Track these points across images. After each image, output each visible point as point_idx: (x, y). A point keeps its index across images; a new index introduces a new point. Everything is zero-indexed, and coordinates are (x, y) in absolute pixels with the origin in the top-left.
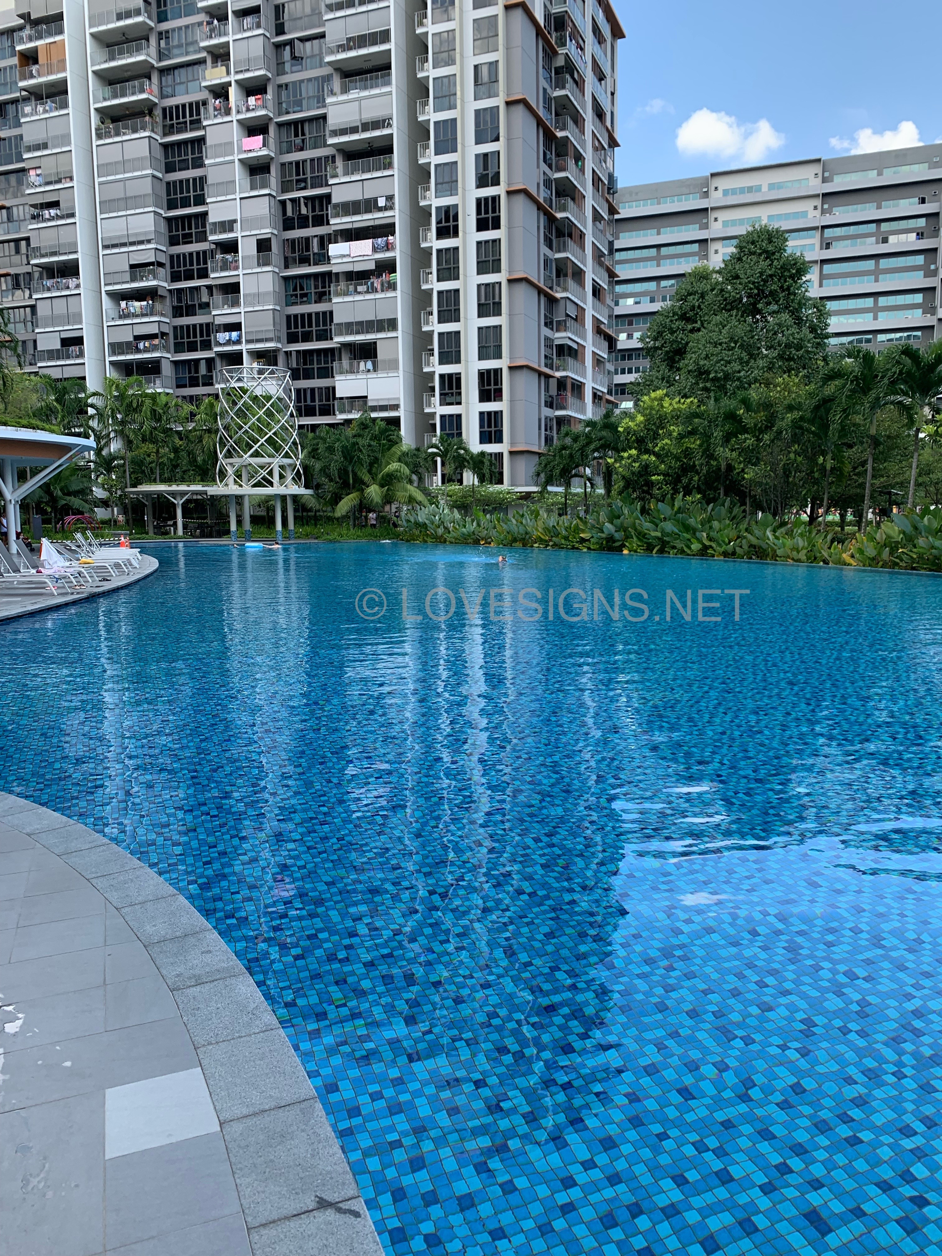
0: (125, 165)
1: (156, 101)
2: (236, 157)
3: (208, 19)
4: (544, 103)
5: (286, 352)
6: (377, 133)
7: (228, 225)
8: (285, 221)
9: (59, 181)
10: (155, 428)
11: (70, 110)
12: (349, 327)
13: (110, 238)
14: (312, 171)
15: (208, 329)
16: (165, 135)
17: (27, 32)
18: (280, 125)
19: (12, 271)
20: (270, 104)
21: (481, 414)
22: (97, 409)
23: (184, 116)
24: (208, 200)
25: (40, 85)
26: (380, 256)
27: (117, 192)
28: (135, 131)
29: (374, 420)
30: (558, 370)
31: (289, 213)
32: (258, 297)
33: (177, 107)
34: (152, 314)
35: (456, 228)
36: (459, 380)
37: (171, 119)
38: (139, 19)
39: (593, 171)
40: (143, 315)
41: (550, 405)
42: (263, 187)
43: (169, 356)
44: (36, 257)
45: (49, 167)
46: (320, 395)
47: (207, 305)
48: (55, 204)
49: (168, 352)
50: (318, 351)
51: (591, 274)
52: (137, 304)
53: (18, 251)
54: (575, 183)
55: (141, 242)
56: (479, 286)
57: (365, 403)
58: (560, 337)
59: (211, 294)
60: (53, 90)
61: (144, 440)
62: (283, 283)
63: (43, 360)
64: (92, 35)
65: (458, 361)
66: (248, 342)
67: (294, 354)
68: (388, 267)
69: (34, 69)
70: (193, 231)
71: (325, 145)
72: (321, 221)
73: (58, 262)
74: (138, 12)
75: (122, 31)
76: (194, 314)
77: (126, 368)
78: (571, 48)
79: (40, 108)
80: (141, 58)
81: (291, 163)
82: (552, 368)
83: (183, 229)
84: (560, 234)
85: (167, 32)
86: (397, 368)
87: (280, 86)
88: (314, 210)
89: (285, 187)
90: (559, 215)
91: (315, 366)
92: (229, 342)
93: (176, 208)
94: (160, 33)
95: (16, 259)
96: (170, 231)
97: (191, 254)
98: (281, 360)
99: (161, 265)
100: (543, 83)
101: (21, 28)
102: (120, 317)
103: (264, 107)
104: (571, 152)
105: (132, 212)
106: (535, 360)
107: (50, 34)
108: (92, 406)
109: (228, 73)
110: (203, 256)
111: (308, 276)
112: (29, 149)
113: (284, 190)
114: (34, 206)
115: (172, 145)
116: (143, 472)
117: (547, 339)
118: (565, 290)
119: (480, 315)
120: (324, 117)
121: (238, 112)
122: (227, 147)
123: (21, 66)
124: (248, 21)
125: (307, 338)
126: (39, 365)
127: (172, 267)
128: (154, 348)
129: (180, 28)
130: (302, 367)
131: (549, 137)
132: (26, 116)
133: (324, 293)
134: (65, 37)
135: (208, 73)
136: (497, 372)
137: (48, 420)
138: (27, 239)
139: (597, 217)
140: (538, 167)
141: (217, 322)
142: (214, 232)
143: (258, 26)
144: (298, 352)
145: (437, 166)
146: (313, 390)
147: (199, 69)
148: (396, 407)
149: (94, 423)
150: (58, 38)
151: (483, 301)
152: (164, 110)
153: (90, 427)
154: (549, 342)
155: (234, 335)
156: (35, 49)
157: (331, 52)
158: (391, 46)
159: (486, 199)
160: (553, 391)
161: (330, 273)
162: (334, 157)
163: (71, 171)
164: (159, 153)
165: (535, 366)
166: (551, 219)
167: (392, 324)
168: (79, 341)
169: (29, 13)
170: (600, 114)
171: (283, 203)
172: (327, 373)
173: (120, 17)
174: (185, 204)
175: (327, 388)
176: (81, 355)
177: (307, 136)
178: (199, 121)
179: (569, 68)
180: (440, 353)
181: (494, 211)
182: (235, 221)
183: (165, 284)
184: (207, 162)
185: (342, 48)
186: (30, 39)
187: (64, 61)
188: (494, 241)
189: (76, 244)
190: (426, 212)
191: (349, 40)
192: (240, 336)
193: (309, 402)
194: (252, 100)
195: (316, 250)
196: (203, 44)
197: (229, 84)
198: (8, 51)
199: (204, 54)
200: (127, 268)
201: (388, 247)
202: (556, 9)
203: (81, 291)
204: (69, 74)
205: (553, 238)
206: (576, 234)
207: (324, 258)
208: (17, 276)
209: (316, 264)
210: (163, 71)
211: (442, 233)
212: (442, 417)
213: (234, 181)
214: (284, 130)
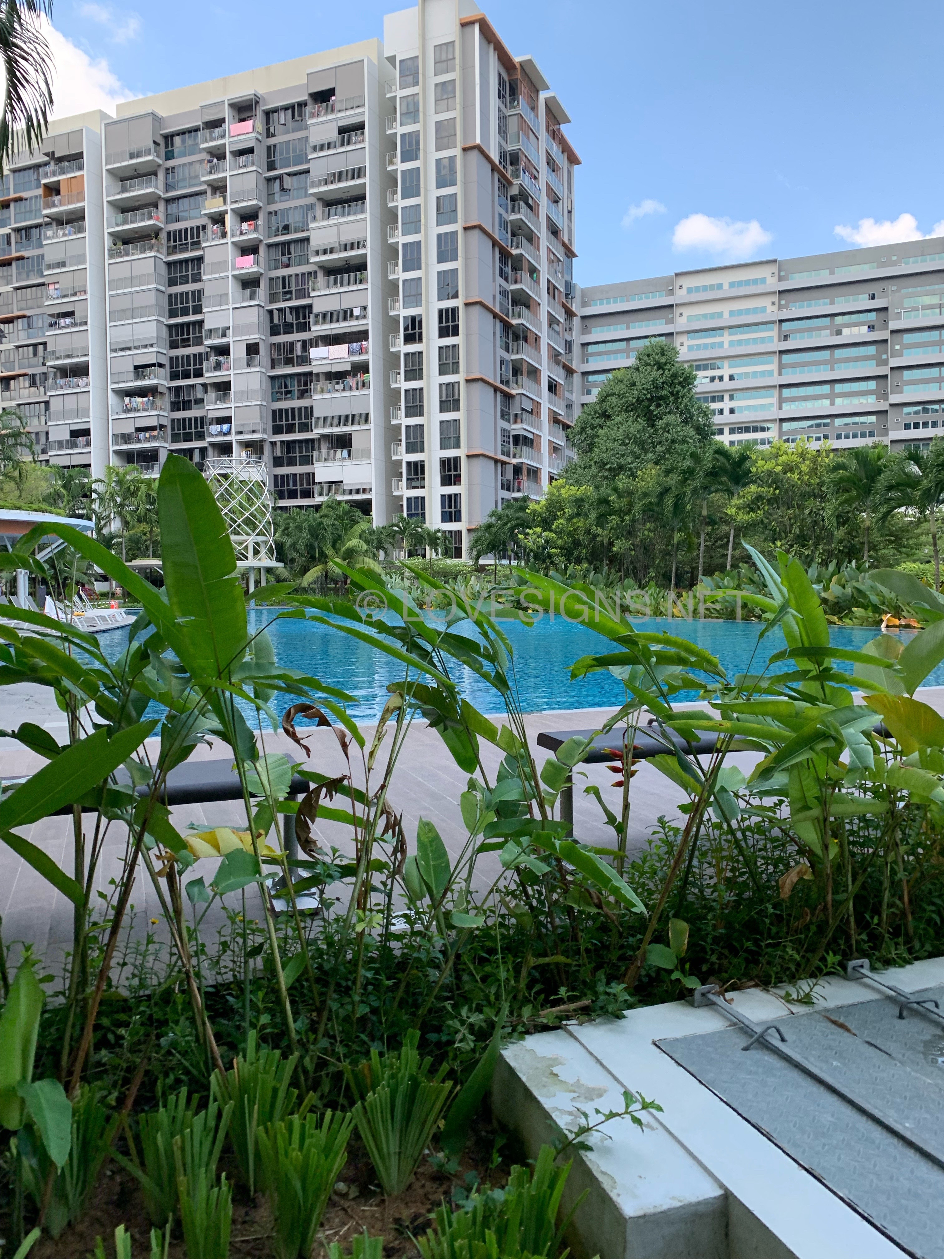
0: (132, 280)
1: (162, 226)
2: (230, 273)
3: (209, 158)
4: (500, 226)
5: (272, 443)
6: (353, 253)
7: (222, 332)
8: (271, 328)
9: (75, 294)
10: (149, 510)
11: (86, 234)
12: (327, 421)
13: (117, 343)
14: (297, 284)
15: (201, 422)
16: (169, 254)
17: (52, 167)
18: (269, 246)
19: (30, 371)
20: (261, 229)
21: (443, 496)
22: (98, 494)
23: (186, 239)
24: (204, 310)
25: (61, 213)
26: (355, 358)
27: (125, 303)
28: (143, 252)
29: (339, 503)
30: (514, 457)
31: (276, 321)
32: (247, 394)
33: (180, 231)
34: (152, 409)
35: (421, 334)
36: (423, 467)
37: (175, 241)
38: (150, 158)
39: (549, 281)
40: (144, 410)
41: (507, 487)
42: (253, 299)
43: (166, 445)
44: (51, 359)
45: (66, 283)
46: (301, 480)
47: (202, 400)
48: (71, 314)
49: (166, 441)
50: (300, 441)
51: (546, 371)
52: (139, 400)
53: (35, 354)
54: (530, 293)
55: (145, 346)
56: (441, 385)
57: (341, 487)
58: (516, 428)
59: (206, 391)
60: (73, 217)
61: (140, 521)
62: (269, 381)
63: (54, 449)
64: (107, 170)
65: (422, 451)
66: (239, 433)
67: (278, 444)
68: (362, 368)
69: (56, 199)
70: (191, 336)
71: (308, 263)
72: (304, 327)
73: (71, 364)
74: (148, 152)
75: (135, 167)
76: (190, 409)
77: (129, 457)
78: (524, 180)
79: (60, 232)
80: (150, 190)
81: (278, 278)
82: (508, 455)
83: (183, 335)
84: (516, 338)
85: (173, 168)
86: (369, 456)
87: (270, 213)
88: (297, 318)
89: (273, 298)
90: (514, 322)
91: (298, 454)
92: (221, 433)
93: (176, 316)
94: (167, 169)
95: (34, 361)
96: (171, 336)
97: (188, 356)
98: (267, 449)
99: (161, 365)
100: (499, 210)
101: (46, 164)
102: (124, 411)
103: (256, 230)
104: (525, 266)
105: (138, 320)
106: (493, 450)
107: (72, 171)
108: (95, 491)
109: (225, 203)
110: (199, 358)
111: (291, 376)
112: (49, 267)
113: (272, 301)
114: (52, 316)
115: (175, 263)
116: (139, 549)
117: (503, 430)
118: (521, 386)
119: (441, 411)
120: (307, 240)
121: (233, 235)
122: (222, 267)
123: (45, 197)
124: (243, 159)
125: (290, 429)
126: (50, 453)
127: (172, 367)
128: (153, 438)
129: (184, 165)
130: (285, 455)
131: (505, 255)
132: (48, 238)
133: (306, 391)
134: (84, 172)
135: (207, 203)
136: (457, 460)
137: (55, 504)
138: (45, 344)
139: (552, 321)
140: (494, 280)
141: (210, 416)
142: (209, 338)
143: (253, 163)
144: (282, 442)
145: (404, 281)
146: (295, 475)
147: (201, 199)
148: (368, 491)
149: (95, 506)
150: (78, 174)
151: (444, 398)
152: (169, 233)
153: (92, 509)
154: (505, 433)
155: (225, 427)
156: (58, 182)
157: (315, 185)
158: (366, 180)
159: (447, 310)
160: (510, 475)
161: (311, 373)
162: (316, 273)
163: (86, 286)
164: (163, 270)
165: (492, 454)
166: (507, 326)
167: (365, 418)
168: (86, 433)
169: (53, 153)
170: (554, 231)
171: (271, 312)
172: (307, 460)
173: (132, 156)
174: (185, 312)
175: (308, 474)
176: (88, 444)
177: (293, 255)
178: (199, 243)
179: (523, 196)
180: (407, 443)
181: (454, 321)
182: (228, 328)
183: (165, 383)
184: (204, 277)
185: (325, 182)
186: (54, 174)
187: (83, 192)
188: (454, 346)
189: (87, 348)
190: (395, 320)
191: (330, 175)
192: (230, 428)
193: (291, 486)
194: (245, 226)
195: (299, 353)
196: (203, 179)
197: (226, 212)
198: (34, 183)
199: (204, 187)
200: (132, 369)
201: (362, 351)
202: (511, 147)
203: (90, 388)
204: (87, 204)
205: (510, 342)
206: (530, 337)
207: (305, 360)
208: (34, 376)
209: (299, 365)
210: (168, 201)
211: (410, 339)
212: (409, 499)
213: (228, 294)
214: (272, 250)
